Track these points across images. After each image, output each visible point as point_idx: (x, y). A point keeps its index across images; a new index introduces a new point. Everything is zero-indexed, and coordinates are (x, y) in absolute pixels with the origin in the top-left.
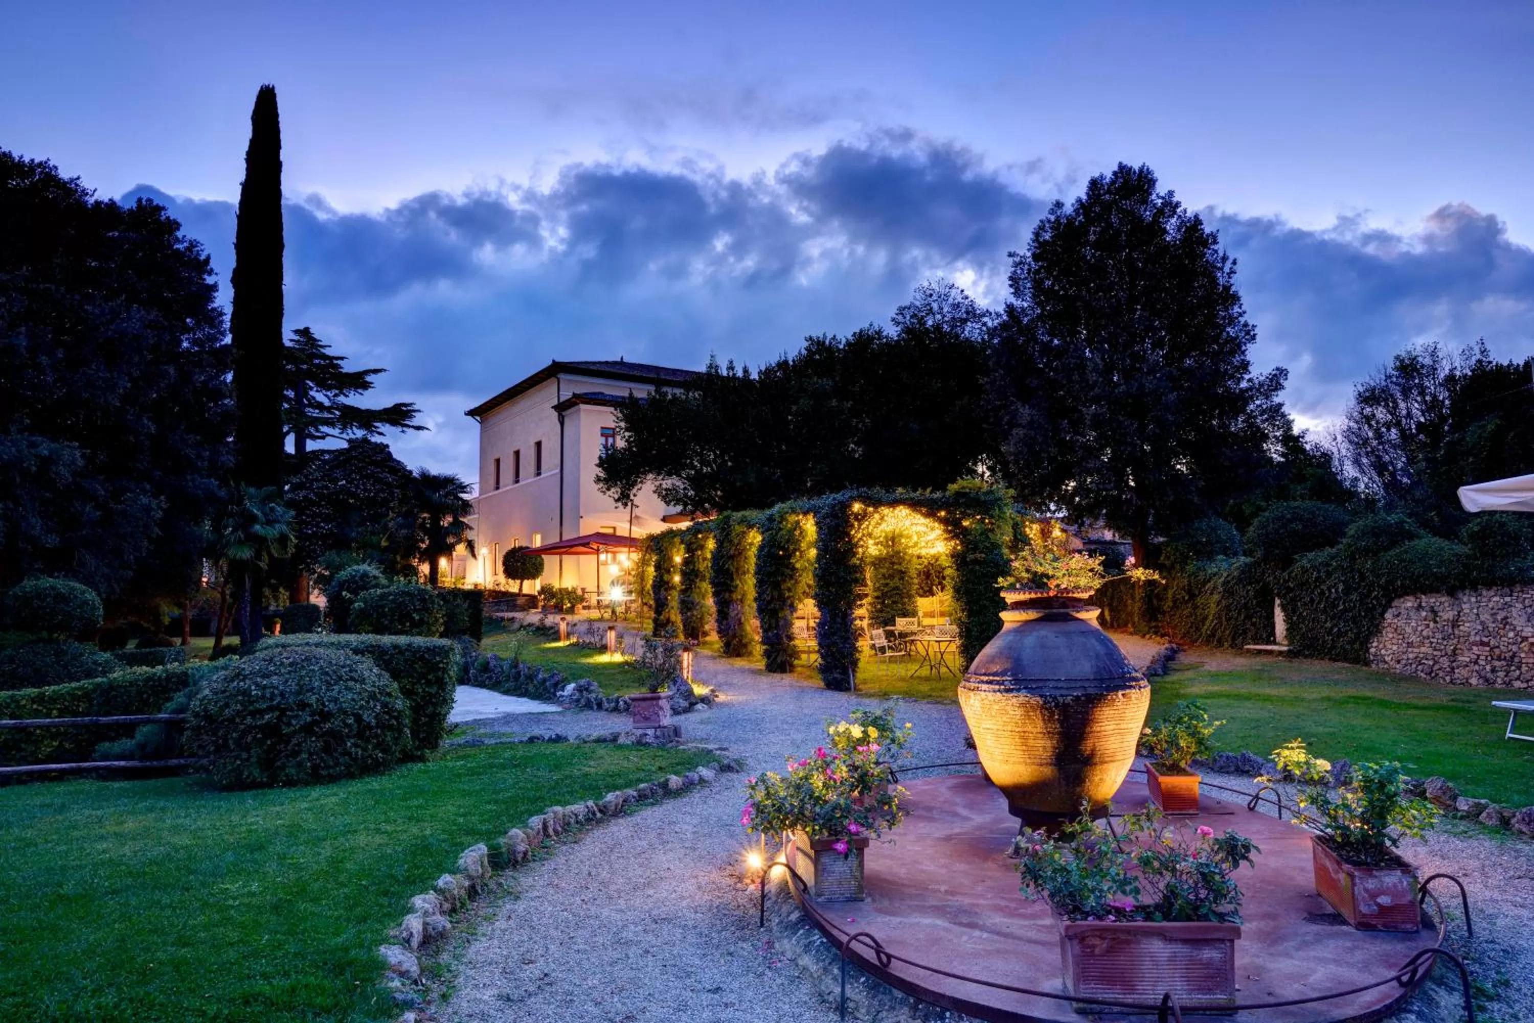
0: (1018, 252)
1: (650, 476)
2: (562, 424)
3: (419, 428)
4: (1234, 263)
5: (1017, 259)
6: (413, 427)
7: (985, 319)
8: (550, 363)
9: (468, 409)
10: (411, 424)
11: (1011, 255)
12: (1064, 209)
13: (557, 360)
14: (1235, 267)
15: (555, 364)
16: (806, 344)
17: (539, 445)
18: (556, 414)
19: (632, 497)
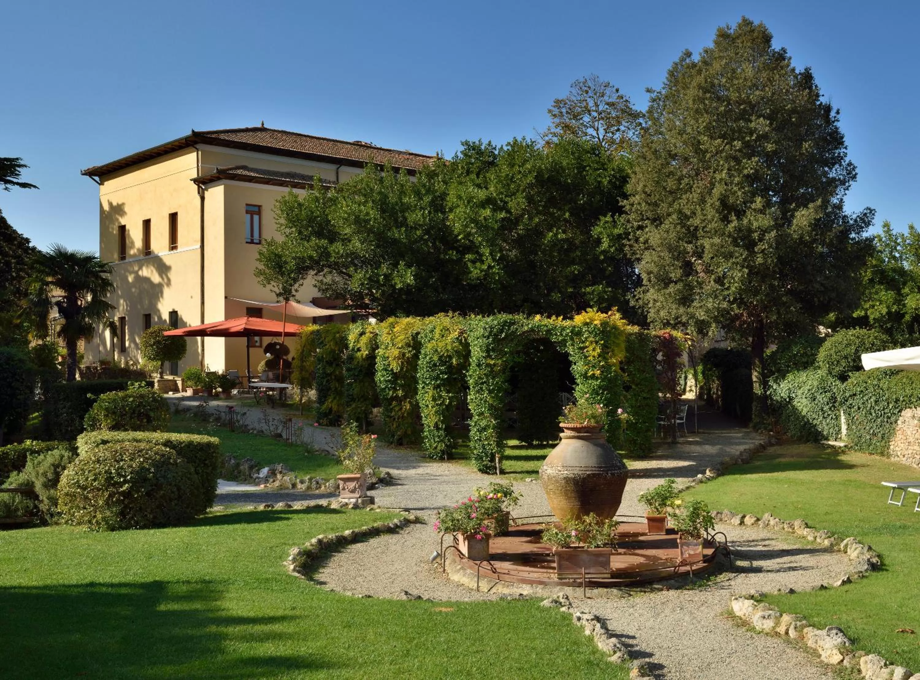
0: (654, 89)
1: (312, 272)
2: (203, 199)
3: (24, 185)
4: (838, 112)
5: (654, 95)
6: (18, 184)
7: (641, 120)
8: (189, 133)
9: (85, 168)
10: (15, 180)
11: (648, 91)
12: (693, 57)
13: (196, 130)
14: (838, 116)
15: (195, 134)
16: (462, 148)
17: (173, 217)
18: (196, 187)
19: (294, 293)
